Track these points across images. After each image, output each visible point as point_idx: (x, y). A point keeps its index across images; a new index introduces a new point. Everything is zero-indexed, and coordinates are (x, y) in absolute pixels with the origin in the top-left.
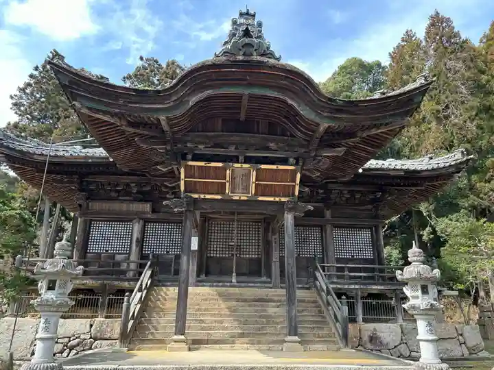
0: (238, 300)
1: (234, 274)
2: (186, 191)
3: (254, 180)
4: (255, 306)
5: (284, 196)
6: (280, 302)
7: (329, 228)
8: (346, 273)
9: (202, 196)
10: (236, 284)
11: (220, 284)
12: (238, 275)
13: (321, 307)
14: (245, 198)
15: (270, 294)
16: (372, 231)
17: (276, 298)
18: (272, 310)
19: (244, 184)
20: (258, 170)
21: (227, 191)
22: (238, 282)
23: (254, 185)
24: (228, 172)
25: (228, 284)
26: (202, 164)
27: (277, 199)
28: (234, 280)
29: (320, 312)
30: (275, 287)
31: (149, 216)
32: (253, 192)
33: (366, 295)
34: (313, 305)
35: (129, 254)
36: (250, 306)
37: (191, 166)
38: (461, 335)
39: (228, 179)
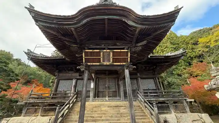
0: (108, 107)
1: (107, 96)
2: (85, 62)
3: (112, 56)
4: (115, 109)
5: (124, 62)
6: (125, 107)
7: (139, 79)
8: (149, 94)
9: (92, 64)
10: (108, 100)
11: (102, 100)
12: (108, 97)
13: (142, 108)
14: (109, 64)
15: (121, 104)
16: (154, 79)
17: (123, 105)
18: (122, 110)
19: (108, 58)
20: (113, 52)
21: (101, 61)
22: (108, 99)
23: (112, 58)
24: (101, 53)
25: (105, 100)
26: (91, 51)
27: (121, 64)
28: (107, 99)
29: (142, 110)
30: (123, 101)
31: (78, 77)
32: (112, 61)
33: (157, 102)
34: (139, 107)
35: (71, 91)
36: (113, 109)
37: (87, 52)
38: (202, 118)
39: (101, 56)
